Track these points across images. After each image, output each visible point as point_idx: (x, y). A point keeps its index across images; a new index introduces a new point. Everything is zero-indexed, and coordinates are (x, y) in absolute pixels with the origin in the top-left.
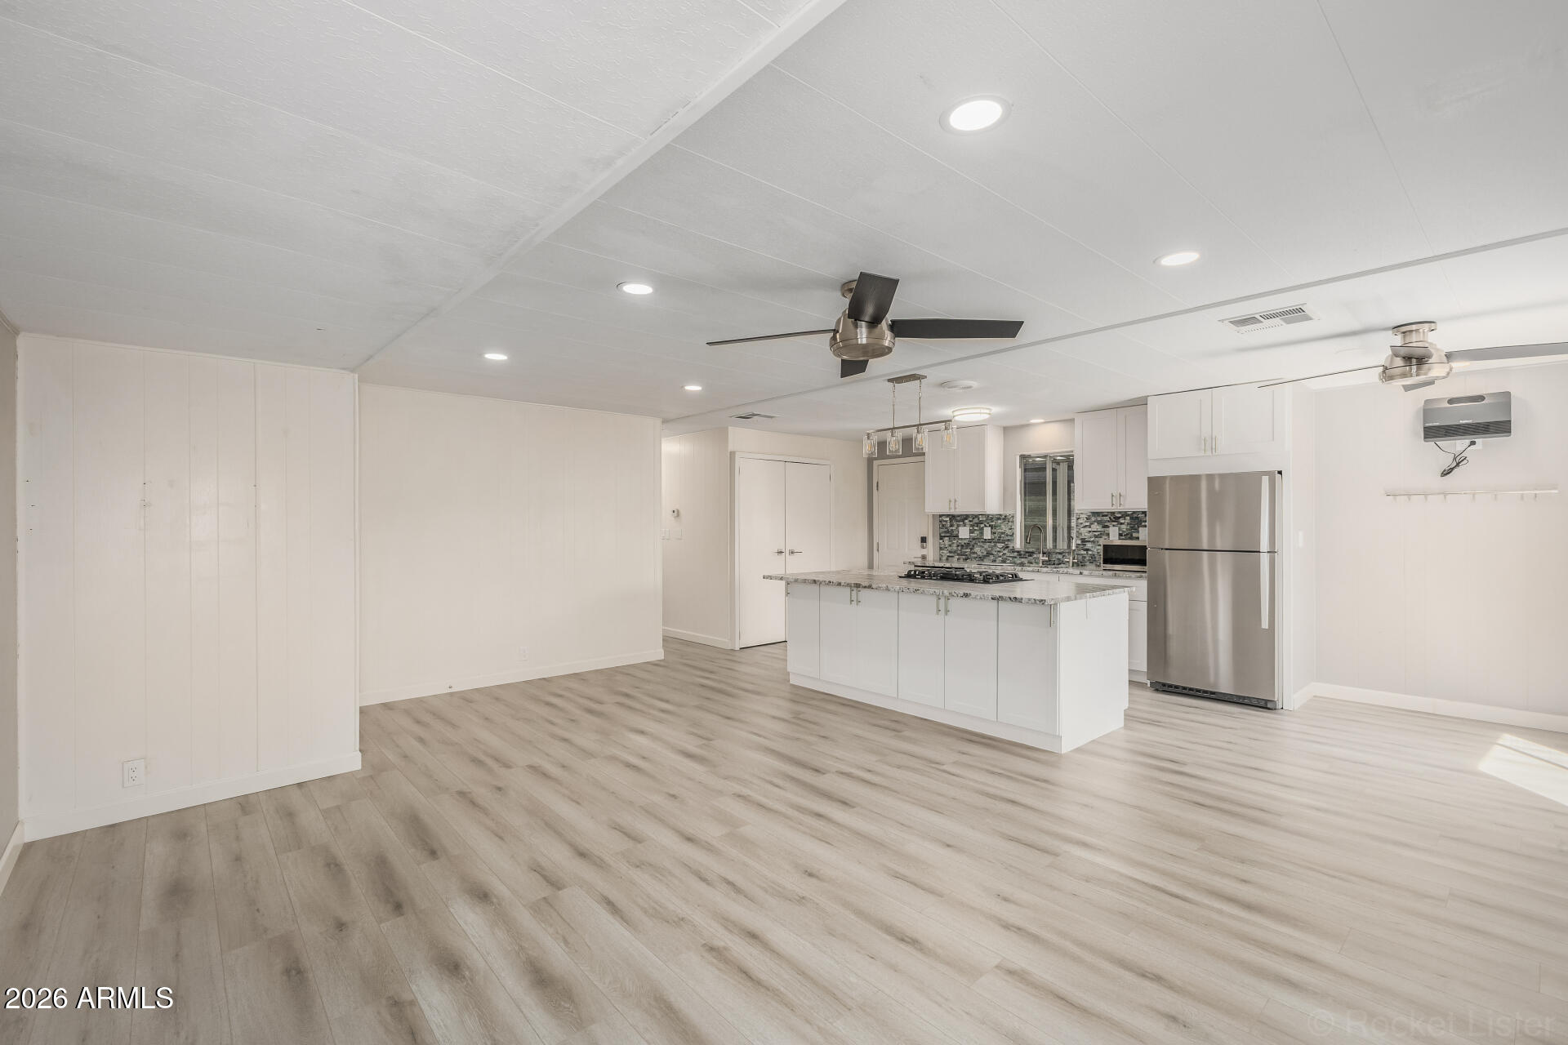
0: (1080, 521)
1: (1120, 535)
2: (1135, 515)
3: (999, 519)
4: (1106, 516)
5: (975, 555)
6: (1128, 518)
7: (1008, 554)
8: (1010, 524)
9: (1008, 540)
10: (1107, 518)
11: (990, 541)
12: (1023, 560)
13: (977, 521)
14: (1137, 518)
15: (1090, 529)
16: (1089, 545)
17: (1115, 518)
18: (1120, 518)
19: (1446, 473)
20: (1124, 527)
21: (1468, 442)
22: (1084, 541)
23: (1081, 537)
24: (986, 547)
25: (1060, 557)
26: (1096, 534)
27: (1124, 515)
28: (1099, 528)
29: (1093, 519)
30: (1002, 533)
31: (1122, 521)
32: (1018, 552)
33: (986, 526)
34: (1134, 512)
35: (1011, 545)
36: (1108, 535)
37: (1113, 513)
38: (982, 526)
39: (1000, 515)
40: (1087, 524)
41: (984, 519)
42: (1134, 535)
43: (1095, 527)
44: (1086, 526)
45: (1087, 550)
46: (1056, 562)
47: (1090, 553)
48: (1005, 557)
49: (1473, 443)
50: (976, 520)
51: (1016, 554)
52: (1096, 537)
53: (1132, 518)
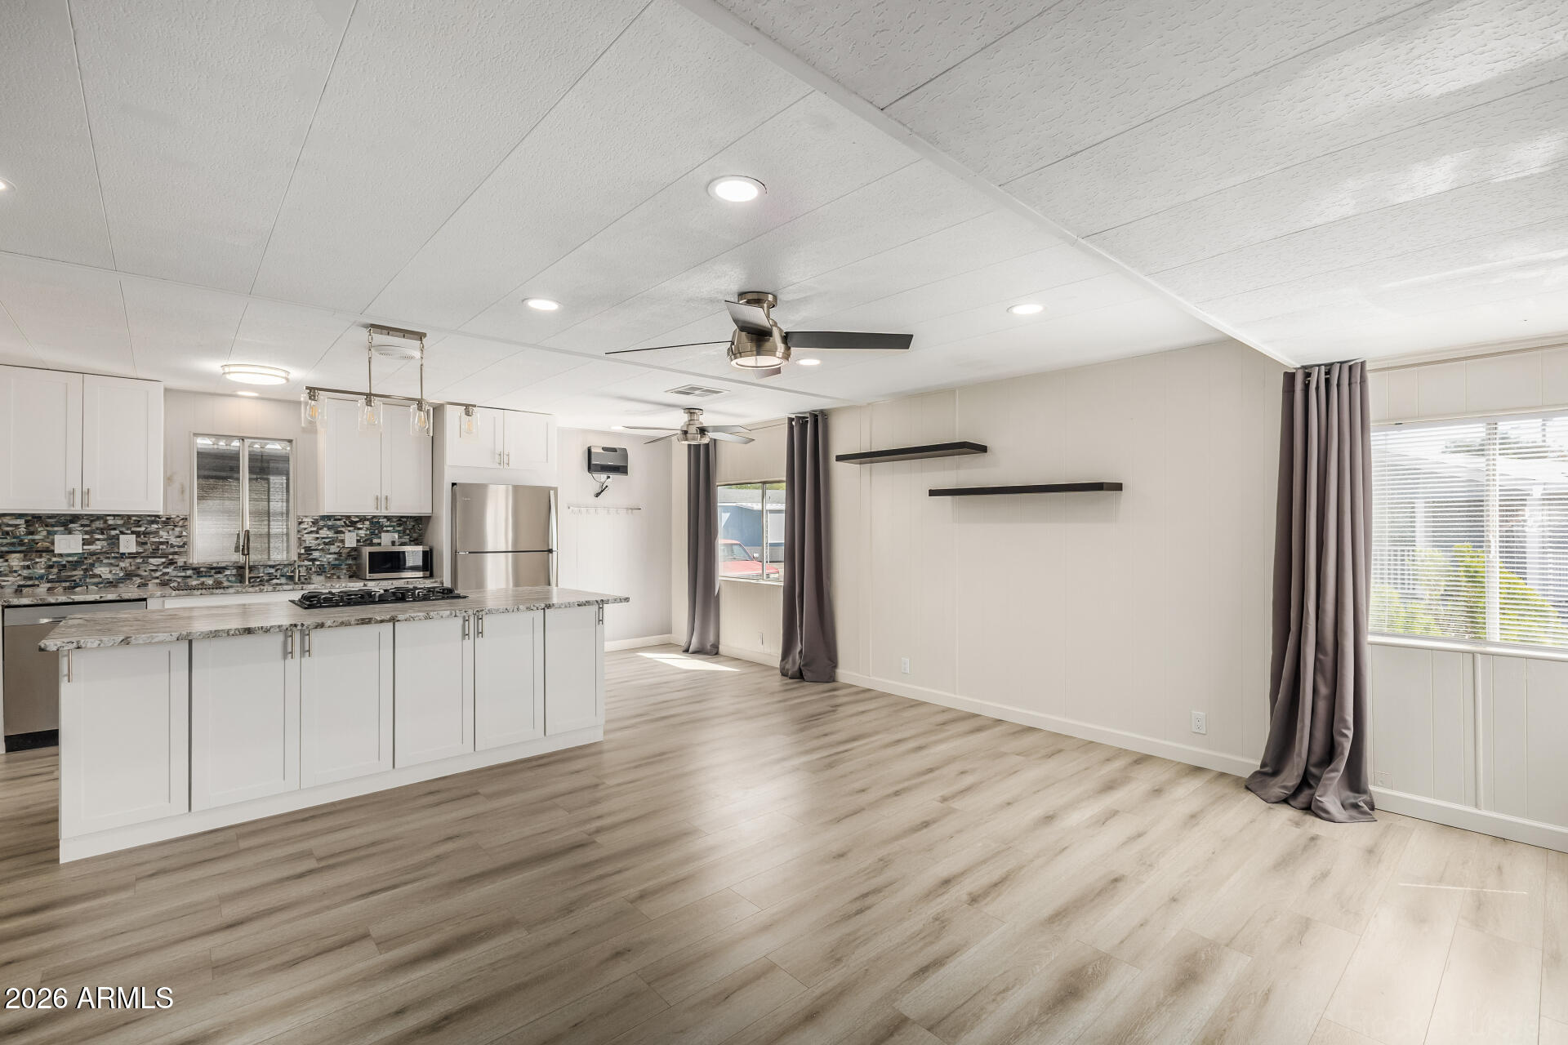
0: (303, 526)
1: (358, 541)
2: (375, 520)
3: (153, 522)
4: (340, 520)
5: (96, 580)
6: (367, 523)
7: (174, 573)
8: (177, 529)
9: (175, 553)
10: (341, 523)
11: (132, 556)
12: (203, 579)
13: (102, 526)
14: (378, 522)
15: (318, 536)
16: (316, 554)
17: (351, 522)
18: (357, 522)
19: (597, 495)
20: (362, 533)
21: (605, 476)
22: (308, 549)
23: (304, 545)
24: (122, 565)
25: (272, 571)
26: (327, 540)
27: (363, 519)
28: (330, 534)
29: (321, 523)
30: (162, 543)
31: (361, 526)
32: (194, 569)
33: (122, 533)
34: (374, 517)
35: (180, 561)
36: (343, 541)
37: (348, 517)
38: (113, 533)
39: (158, 516)
40: (315, 529)
41: (120, 522)
42: (375, 541)
43: (324, 533)
44: (311, 532)
45: (314, 560)
46: (266, 578)
47: (318, 563)
48: (167, 577)
49: (609, 477)
50: (99, 524)
51: (189, 572)
52: (325, 544)
53: (371, 523)
